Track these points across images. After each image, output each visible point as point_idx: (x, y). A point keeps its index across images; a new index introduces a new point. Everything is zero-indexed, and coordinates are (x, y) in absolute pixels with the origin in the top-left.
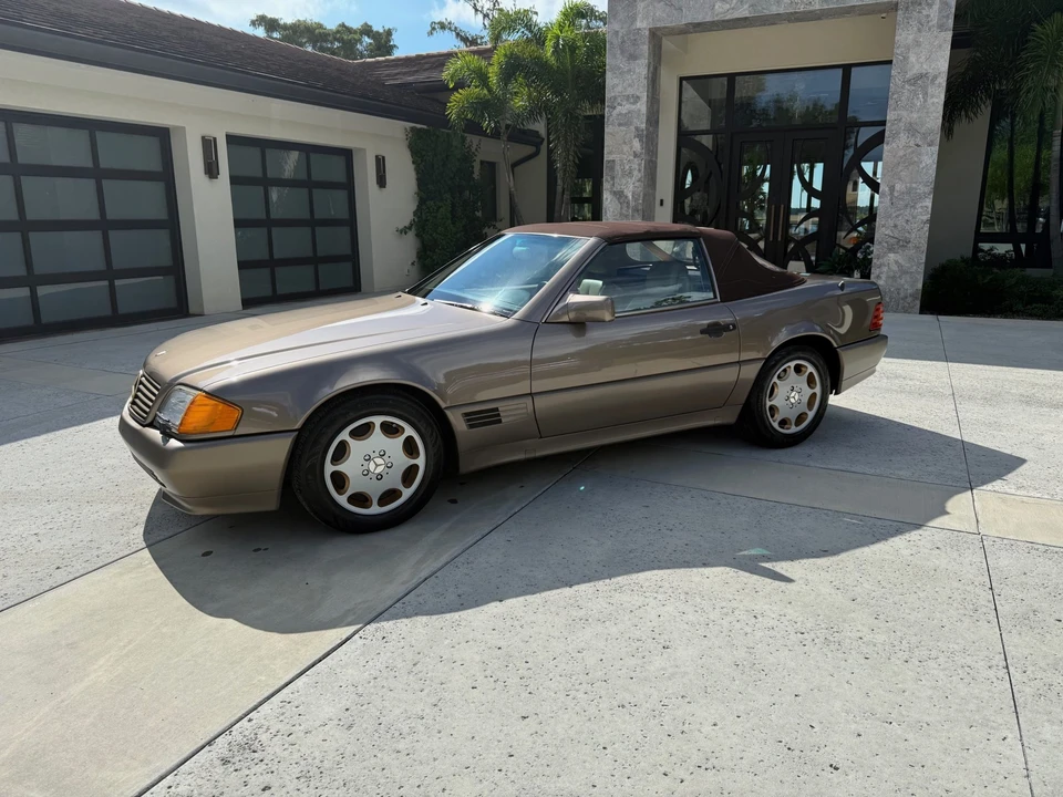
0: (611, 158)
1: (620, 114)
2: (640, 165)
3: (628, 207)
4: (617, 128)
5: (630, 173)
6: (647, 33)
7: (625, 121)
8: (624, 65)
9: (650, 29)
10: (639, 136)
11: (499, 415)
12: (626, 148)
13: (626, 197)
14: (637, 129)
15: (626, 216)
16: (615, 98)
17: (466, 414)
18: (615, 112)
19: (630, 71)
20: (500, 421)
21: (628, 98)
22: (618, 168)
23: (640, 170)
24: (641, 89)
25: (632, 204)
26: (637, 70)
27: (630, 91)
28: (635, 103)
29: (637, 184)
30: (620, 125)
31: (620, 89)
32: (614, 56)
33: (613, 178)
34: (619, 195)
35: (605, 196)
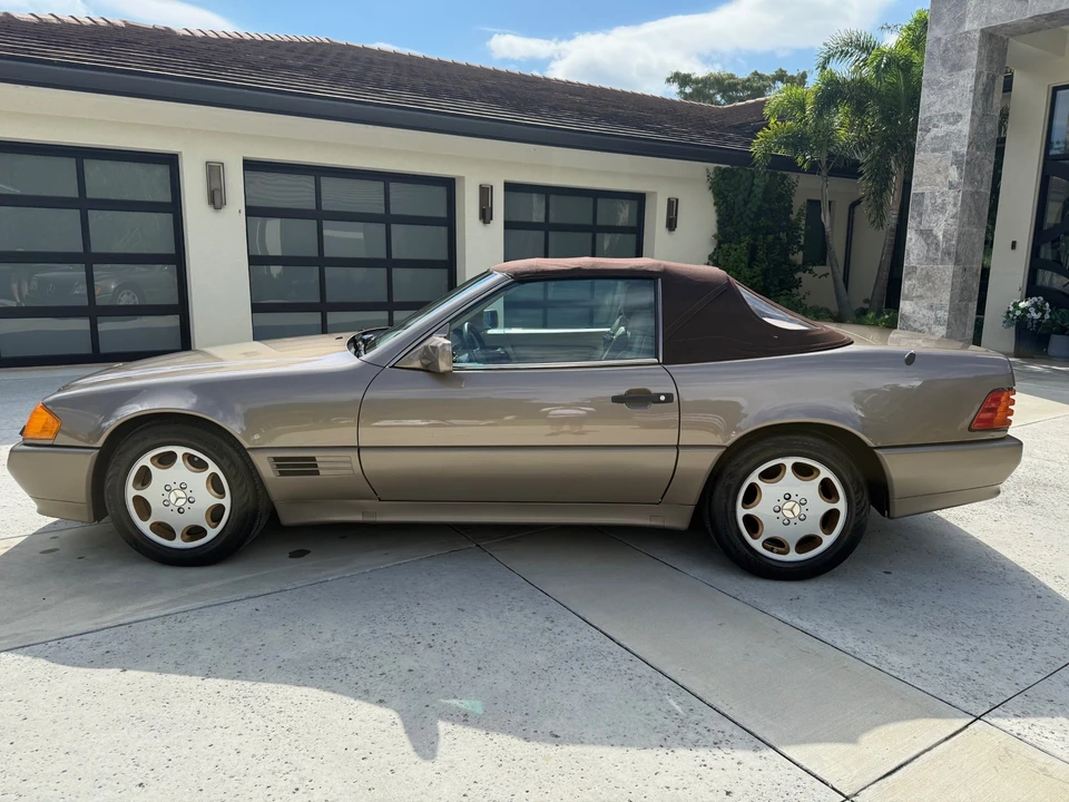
0: (919, 190)
1: (936, 137)
2: (955, 198)
3: (937, 250)
4: (930, 155)
5: (943, 209)
6: (978, 35)
7: (942, 145)
8: (944, 78)
9: (982, 30)
10: (957, 163)
11: (316, 466)
12: (939, 178)
13: (936, 237)
14: (955, 154)
15: (934, 260)
16: (930, 118)
17: (276, 459)
18: (928, 137)
19: (951, 84)
20: (317, 473)
21: (946, 118)
22: (927, 202)
23: (955, 205)
24: (965, 105)
25: (943, 245)
26: (961, 83)
27: (950, 109)
28: (956, 122)
29: (951, 221)
30: (934, 150)
31: (937, 107)
32: (934, 70)
33: (920, 215)
34: (927, 234)
35: (908, 236)
